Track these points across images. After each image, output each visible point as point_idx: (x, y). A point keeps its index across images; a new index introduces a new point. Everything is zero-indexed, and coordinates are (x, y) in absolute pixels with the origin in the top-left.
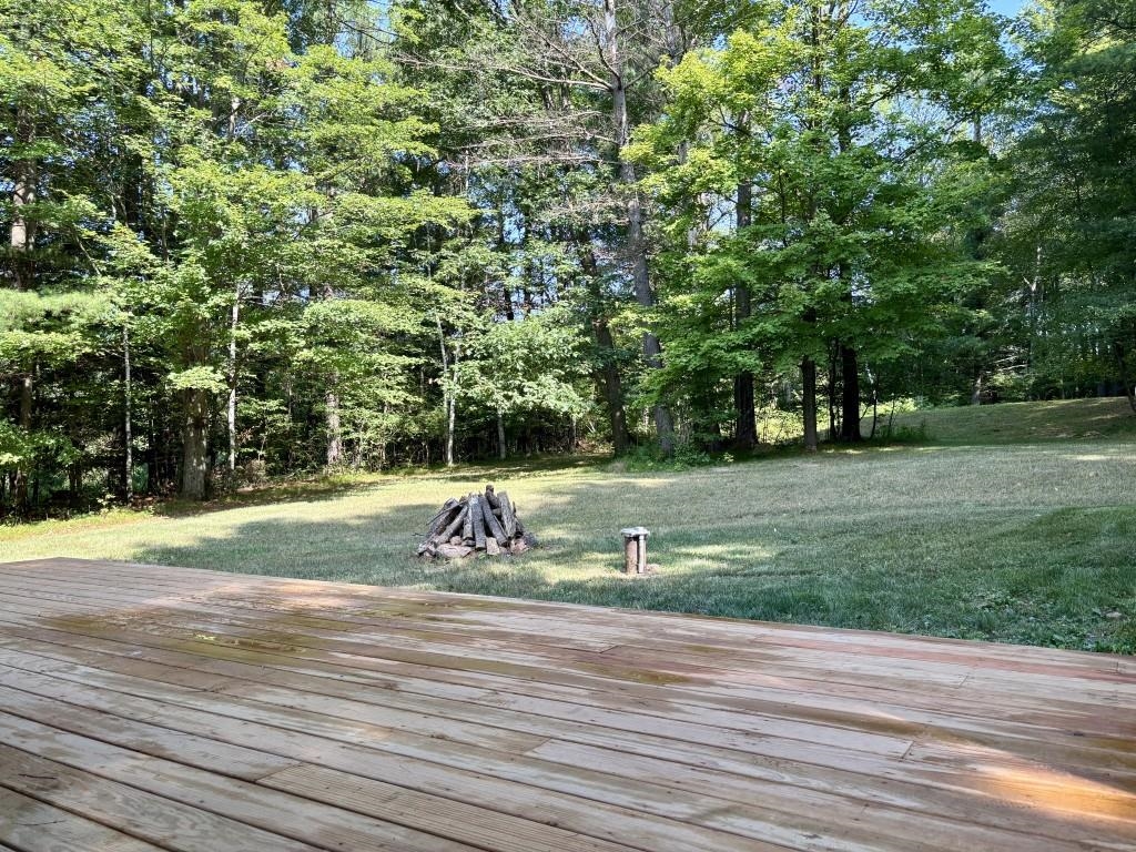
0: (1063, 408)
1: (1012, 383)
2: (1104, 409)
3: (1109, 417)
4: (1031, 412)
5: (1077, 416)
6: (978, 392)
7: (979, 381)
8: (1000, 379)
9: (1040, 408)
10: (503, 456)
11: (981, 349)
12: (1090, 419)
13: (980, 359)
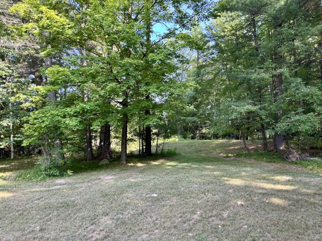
0: (222, 143)
1: (207, 132)
2: (234, 144)
3: (236, 148)
4: (212, 144)
5: (226, 146)
6: (198, 135)
7: (198, 131)
8: (204, 131)
9: (214, 143)
10: (12, 157)
11: (198, 121)
12: (230, 148)
13: (198, 124)
